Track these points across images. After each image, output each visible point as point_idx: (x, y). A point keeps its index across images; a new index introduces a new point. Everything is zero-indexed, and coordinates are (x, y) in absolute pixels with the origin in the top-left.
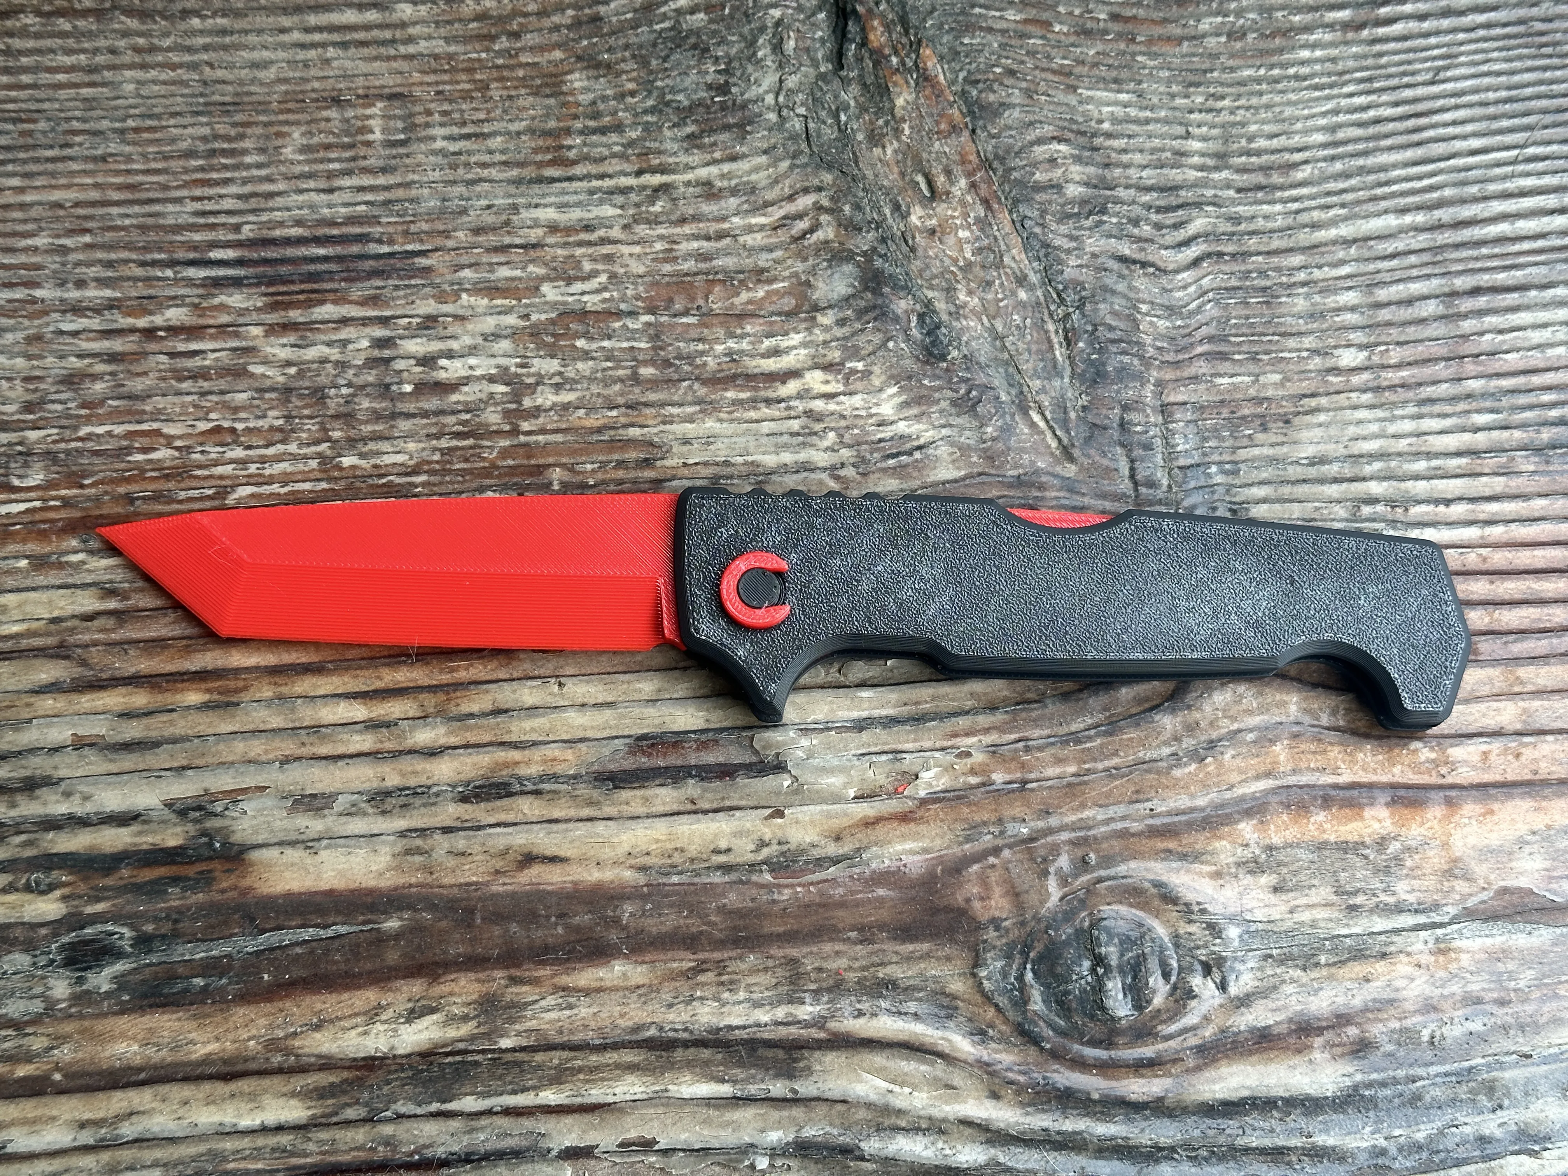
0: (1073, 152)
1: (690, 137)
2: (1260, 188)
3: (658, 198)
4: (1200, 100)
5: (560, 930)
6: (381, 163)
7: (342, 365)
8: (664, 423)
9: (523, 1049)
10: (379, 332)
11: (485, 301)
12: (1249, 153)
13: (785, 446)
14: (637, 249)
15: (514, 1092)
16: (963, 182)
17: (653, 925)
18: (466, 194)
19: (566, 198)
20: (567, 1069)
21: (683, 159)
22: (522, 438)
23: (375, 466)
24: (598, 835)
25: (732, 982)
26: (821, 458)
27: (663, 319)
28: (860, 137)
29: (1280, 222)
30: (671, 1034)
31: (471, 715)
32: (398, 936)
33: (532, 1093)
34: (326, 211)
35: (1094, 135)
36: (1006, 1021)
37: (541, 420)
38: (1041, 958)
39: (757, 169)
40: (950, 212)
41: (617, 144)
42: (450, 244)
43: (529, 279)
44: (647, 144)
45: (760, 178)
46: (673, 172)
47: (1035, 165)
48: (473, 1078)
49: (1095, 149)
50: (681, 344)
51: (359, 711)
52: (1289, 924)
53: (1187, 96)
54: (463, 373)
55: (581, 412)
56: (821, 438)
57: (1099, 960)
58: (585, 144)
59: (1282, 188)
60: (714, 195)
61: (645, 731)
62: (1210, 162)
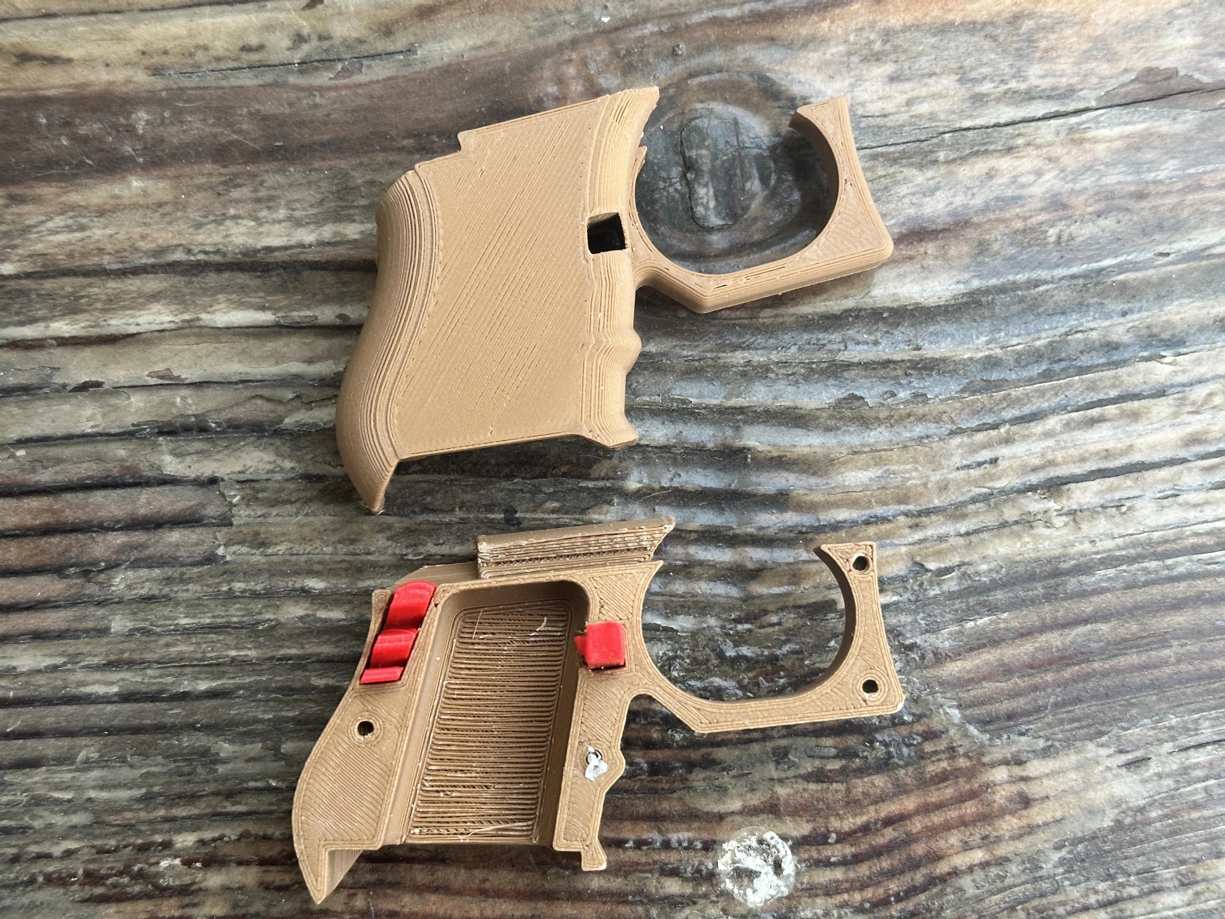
5: (65, 141)
9: (28, 275)
15: (22, 324)
17: (175, 135)
20: (82, 297)
24: (104, 31)
25: (271, 198)
30: (201, 257)
33: (43, 324)
52: (904, 118)
57: (689, 165)
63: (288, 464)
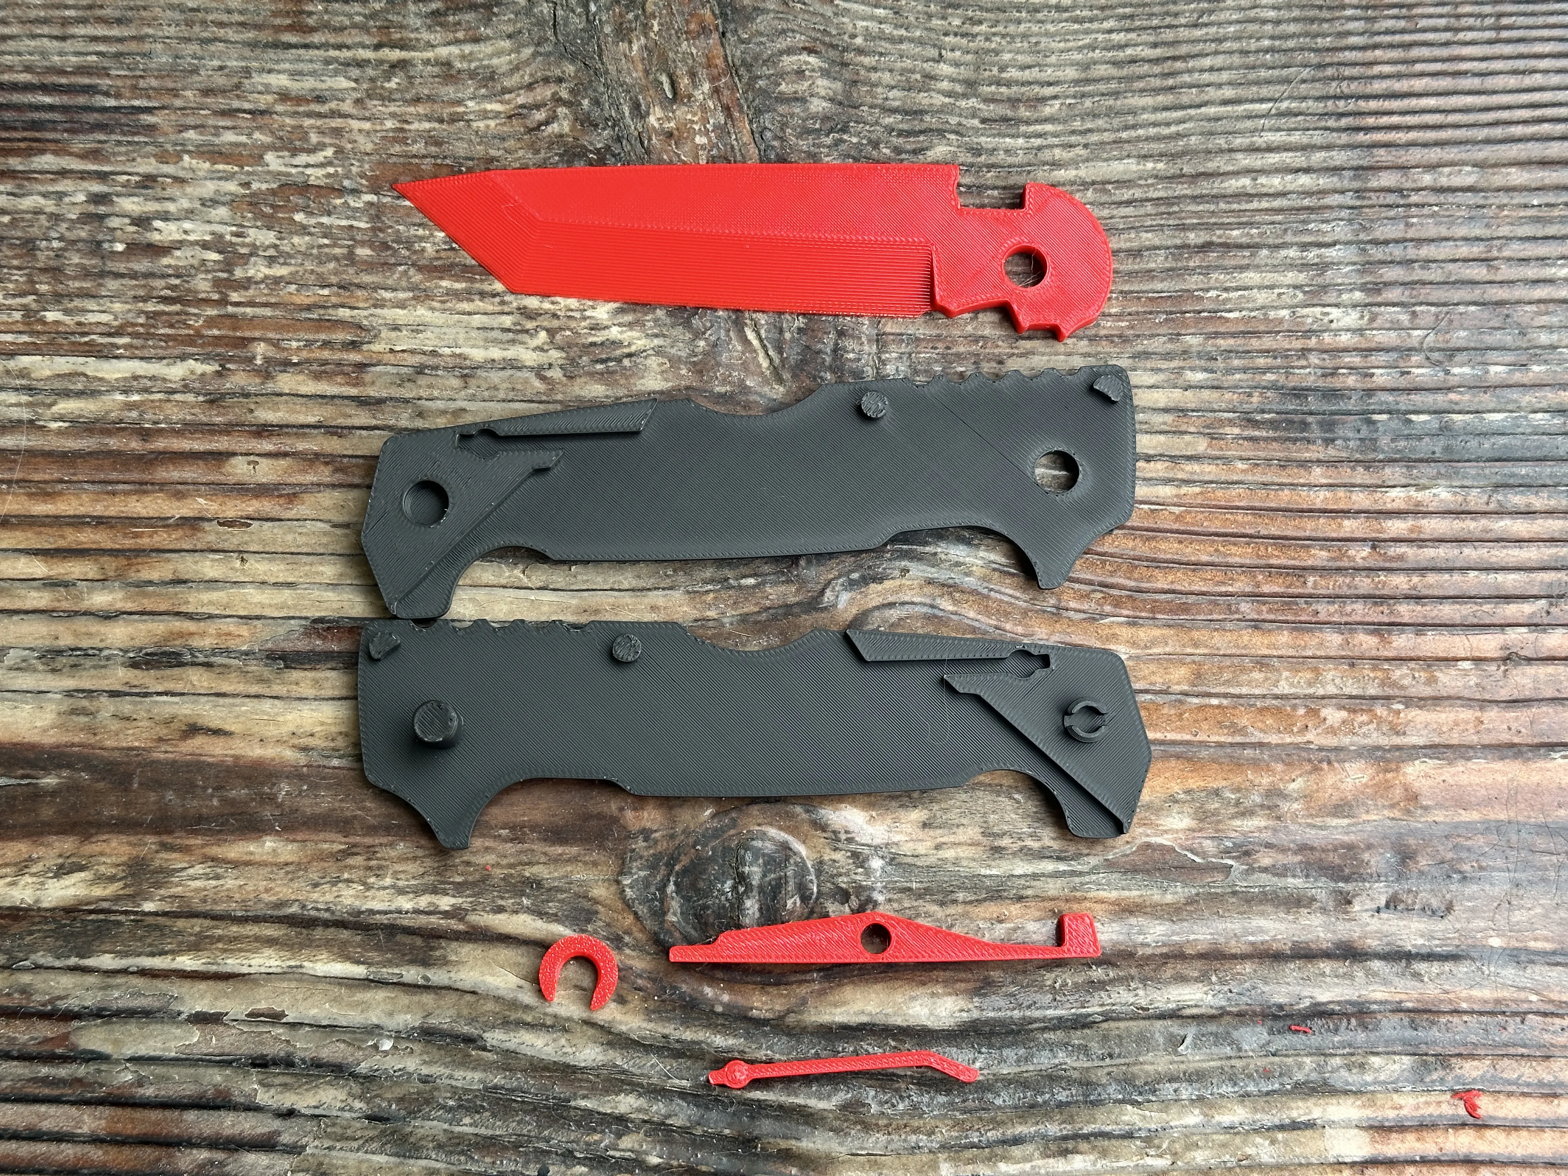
0: (823, 65)
1: (435, 13)
2: (1005, 120)
3: (394, 74)
4: (957, 22)
5: (215, 802)
6: (117, 14)
7: (56, 218)
8: (375, 306)
9: (165, 914)
10: (97, 187)
11: (207, 165)
12: (998, 83)
13: (496, 342)
14: (367, 125)
15: (152, 955)
16: (706, 87)
17: (308, 805)
18: (199, 53)
19: (301, 66)
20: (207, 937)
21: (425, 36)
22: (230, 309)
23: (79, 324)
24: (264, 712)
25: (380, 868)
26: (529, 357)
27: (385, 200)
28: (608, 29)
29: (1020, 158)
30: (313, 913)
31: (150, 583)
32: (54, 793)
33: (170, 957)
34: (56, 58)
35: (845, 50)
36: (643, 929)
37: (251, 292)
38: (685, 871)
39: (499, 54)
40: (689, 117)
41: (359, 14)
42: (178, 103)
43: (254, 146)
44: (390, 17)
45: (501, 63)
46: (413, 48)
47: (782, 75)
48: (114, 936)
49: (844, 65)
50: (401, 228)
51: (39, 568)
52: (931, 860)
53: (944, 18)
54: (177, 237)
55: (294, 287)
56: (532, 335)
57: (742, 879)
58: (326, 11)
59: (1028, 123)
60: (452, 76)
61: (323, 614)
62: (959, 88)
63: (358, 1104)
